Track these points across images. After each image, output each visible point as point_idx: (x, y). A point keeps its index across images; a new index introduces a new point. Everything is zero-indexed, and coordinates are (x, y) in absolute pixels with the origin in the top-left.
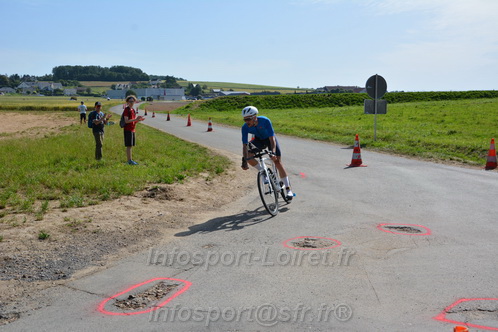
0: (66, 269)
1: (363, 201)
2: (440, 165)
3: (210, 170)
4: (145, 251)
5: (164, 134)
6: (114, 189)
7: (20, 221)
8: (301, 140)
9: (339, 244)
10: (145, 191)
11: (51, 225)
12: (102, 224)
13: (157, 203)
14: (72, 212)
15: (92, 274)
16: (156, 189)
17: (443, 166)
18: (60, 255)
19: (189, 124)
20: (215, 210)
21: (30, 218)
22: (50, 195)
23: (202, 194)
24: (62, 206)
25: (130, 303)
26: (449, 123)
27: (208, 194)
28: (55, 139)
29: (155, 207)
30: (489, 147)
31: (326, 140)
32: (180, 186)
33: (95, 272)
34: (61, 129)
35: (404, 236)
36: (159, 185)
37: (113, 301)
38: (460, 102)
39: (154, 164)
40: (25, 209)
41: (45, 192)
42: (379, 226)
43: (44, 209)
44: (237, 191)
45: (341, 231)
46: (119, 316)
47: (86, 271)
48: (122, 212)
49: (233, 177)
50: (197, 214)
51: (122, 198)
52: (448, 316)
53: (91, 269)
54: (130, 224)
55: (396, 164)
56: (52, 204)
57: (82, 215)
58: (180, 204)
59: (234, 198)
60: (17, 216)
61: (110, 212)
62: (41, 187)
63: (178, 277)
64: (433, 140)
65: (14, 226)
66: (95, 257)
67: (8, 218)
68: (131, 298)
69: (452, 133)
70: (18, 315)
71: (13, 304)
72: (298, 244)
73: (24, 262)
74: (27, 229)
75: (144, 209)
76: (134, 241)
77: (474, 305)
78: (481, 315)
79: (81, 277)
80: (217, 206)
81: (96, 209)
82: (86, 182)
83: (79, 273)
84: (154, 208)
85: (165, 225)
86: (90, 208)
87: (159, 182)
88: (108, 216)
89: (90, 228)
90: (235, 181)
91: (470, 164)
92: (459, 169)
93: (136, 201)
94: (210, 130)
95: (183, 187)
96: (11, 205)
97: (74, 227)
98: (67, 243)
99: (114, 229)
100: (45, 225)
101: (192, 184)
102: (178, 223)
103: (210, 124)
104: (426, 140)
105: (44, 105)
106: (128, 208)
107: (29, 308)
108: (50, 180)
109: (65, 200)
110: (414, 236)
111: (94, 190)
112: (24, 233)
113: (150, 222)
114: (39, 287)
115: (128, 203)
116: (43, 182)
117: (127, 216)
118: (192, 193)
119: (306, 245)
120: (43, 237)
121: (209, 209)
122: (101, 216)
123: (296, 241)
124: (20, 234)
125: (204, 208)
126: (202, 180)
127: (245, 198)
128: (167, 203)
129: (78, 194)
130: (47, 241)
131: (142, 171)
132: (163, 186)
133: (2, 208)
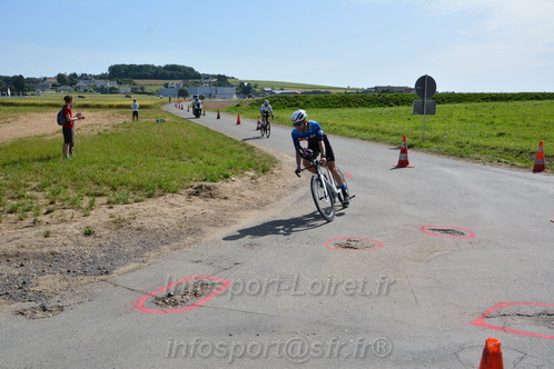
0: (109, 265)
1: (407, 203)
2: (488, 167)
3: (256, 169)
4: (186, 249)
5: (214, 132)
6: (160, 187)
7: (68, 217)
8: (349, 140)
9: (381, 245)
10: (191, 189)
11: (96, 221)
12: (146, 222)
13: (201, 201)
14: (119, 210)
15: (133, 270)
16: (201, 187)
17: (491, 168)
18: (104, 251)
19: (239, 123)
20: (258, 209)
21: (78, 214)
22: (99, 191)
23: (246, 193)
24: (109, 203)
25: (168, 300)
26: (498, 125)
27: (253, 193)
28: (107, 136)
30: (537, 150)
31: (374, 140)
32: (225, 184)
33: (137, 269)
34: (114, 127)
35: (448, 238)
36: (204, 183)
37: (153, 299)
38: (510, 103)
39: (201, 162)
40: (74, 205)
41: (93, 188)
42: (423, 228)
43: (91, 205)
44: (282, 190)
45: (384, 233)
46: (157, 314)
47: (128, 268)
48: (167, 210)
49: (279, 176)
50: (241, 213)
51: (168, 195)
52: (487, 321)
53: (133, 265)
54: (173, 221)
55: (443, 165)
56: (99, 200)
57: (128, 212)
58: (224, 202)
59: (279, 197)
60: (66, 211)
61: (155, 209)
62: (90, 183)
63: (217, 276)
64: (482, 142)
65: (62, 221)
66: (138, 254)
67: (57, 213)
68: (169, 295)
69: (501, 134)
70: (61, 309)
71: (58, 298)
72: (340, 245)
73: (70, 257)
74: (74, 224)
75: (188, 207)
76: (176, 239)
77: (514, 309)
78: (519, 320)
79: (126, 274)
80: (261, 205)
81: (141, 205)
82: (134, 180)
83: (122, 269)
84: (198, 206)
85: (208, 224)
86: (135, 204)
87: (205, 180)
88: (152, 213)
89: (134, 225)
90: (280, 180)
91: (518, 167)
92: (507, 171)
93: (180, 199)
94: (259, 129)
95: (228, 185)
96: (61, 200)
97: (118, 223)
98: (111, 240)
99: (157, 226)
100: (91, 221)
101: (237, 182)
102: (221, 222)
103: (259, 123)
104: (475, 141)
105: (99, 103)
106: (172, 205)
107: (71, 302)
108: (99, 177)
109: (112, 196)
110: (457, 238)
111: (140, 187)
112: (71, 228)
113: (193, 220)
114: (83, 282)
115: (172, 201)
116: (92, 179)
117: (170, 214)
118: (237, 192)
119: (348, 247)
120: (88, 233)
121: (253, 208)
122: (145, 213)
123: (339, 242)
124: (66, 229)
125: (249, 207)
126: (247, 178)
127: (290, 197)
128: (211, 201)
129: (125, 191)
130: (92, 237)
131: (190, 169)
132: (208, 184)
133: (52, 203)
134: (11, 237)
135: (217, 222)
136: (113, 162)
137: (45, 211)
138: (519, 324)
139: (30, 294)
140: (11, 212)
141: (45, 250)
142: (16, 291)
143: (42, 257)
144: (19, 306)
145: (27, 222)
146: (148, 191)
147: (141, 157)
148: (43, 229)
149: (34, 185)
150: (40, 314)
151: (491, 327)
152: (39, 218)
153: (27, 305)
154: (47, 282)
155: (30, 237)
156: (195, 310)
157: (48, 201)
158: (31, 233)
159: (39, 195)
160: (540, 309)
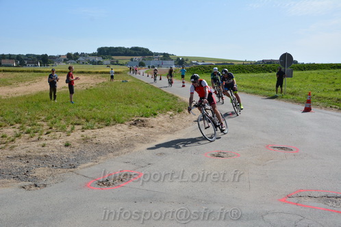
0: (76, 163)
1: (263, 131)
2: (323, 110)
3: (175, 110)
4: (122, 155)
6: (114, 120)
7: (58, 136)
9: (238, 155)
10: (132, 122)
11: (73, 138)
12: (102, 140)
13: (137, 128)
14: (87, 132)
15: (89, 166)
16: (138, 120)
18: (75, 156)
20: (171, 133)
21: (63, 134)
22: (78, 122)
23: (165, 124)
24: (83, 128)
25: (105, 183)
26: (337, 84)
27: (169, 124)
28: (90, 90)
29: (135, 131)
31: (254, 93)
32: (153, 119)
33: (92, 165)
34: (97, 85)
35: (282, 152)
36: (141, 118)
37: (96, 182)
39: (143, 106)
40: (63, 129)
41: (76, 120)
42: (267, 146)
43: (72, 129)
44: (188, 123)
45: (243, 148)
46: (97, 190)
47: (86, 165)
48: (115, 133)
49: (188, 115)
50: (159, 136)
51: (118, 125)
52: (288, 199)
53: (90, 164)
54: (118, 140)
55: (293, 109)
56: (77, 127)
57: (92, 134)
58: (151, 130)
59: (185, 127)
60: (57, 133)
61: (108, 133)
62: (75, 117)
63: (137, 170)
64: (323, 95)
65: (54, 138)
66: (94, 158)
67: (52, 134)
68: (107, 180)
69: (337, 90)
70: (45, 186)
71: (44, 180)
72: (214, 155)
73: (55, 158)
74: (61, 140)
75: (129, 132)
76: (118, 150)
77: (307, 194)
78: (309, 199)
79: (84, 168)
80: (173, 131)
81: (101, 130)
82: (99, 116)
83: (83, 166)
85: (138, 141)
86: (98, 130)
87: (142, 116)
88: (106, 135)
89: (94, 141)
90: (188, 117)
93: (125, 127)
94: (183, 86)
95: (155, 119)
96: (56, 127)
97: (85, 140)
98: (80, 149)
99: (108, 142)
100: (69, 139)
101: (161, 118)
102: (146, 140)
103: (183, 82)
104: (319, 94)
106: (119, 130)
107: (51, 182)
108: (80, 114)
109: (86, 125)
110: (287, 153)
111: (102, 120)
112: (58, 142)
113: (130, 139)
114: (60, 172)
115: (120, 128)
116: (76, 115)
117: (117, 135)
118: (160, 123)
119: (218, 156)
120: (67, 145)
121: (168, 133)
122: (102, 135)
123: (214, 153)
124: (55, 143)
125: (165, 132)
126: (168, 115)
127: (191, 127)
128: (143, 129)
129: (93, 122)
130: (69, 147)
131: (134, 110)
132: (143, 118)
133: (51, 128)
134: (24, 147)
135: (143, 141)
136: (90, 105)
137: (45, 133)
138: (308, 202)
139: (30, 177)
140: (26, 133)
141: (42, 154)
142: (23, 176)
143: (39, 158)
144: (23, 183)
145: (34, 138)
146: (106, 122)
147: (108, 103)
148: (42, 143)
149: (43, 118)
150: (33, 188)
151: (289, 203)
152: (41, 137)
153: (27, 183)
154: (39, 172)
155: (34, 147)
156: (119, 189)
157: (49, 127)
158: (35, 144)
159: (45, 124)
160: (323, 194)
